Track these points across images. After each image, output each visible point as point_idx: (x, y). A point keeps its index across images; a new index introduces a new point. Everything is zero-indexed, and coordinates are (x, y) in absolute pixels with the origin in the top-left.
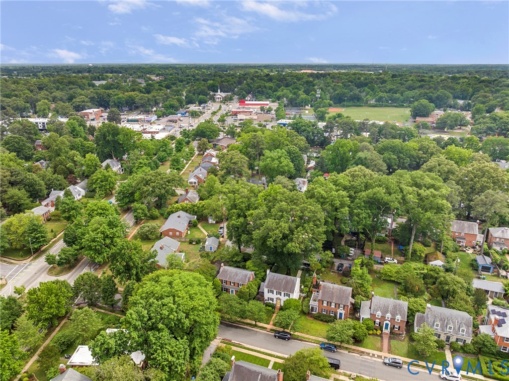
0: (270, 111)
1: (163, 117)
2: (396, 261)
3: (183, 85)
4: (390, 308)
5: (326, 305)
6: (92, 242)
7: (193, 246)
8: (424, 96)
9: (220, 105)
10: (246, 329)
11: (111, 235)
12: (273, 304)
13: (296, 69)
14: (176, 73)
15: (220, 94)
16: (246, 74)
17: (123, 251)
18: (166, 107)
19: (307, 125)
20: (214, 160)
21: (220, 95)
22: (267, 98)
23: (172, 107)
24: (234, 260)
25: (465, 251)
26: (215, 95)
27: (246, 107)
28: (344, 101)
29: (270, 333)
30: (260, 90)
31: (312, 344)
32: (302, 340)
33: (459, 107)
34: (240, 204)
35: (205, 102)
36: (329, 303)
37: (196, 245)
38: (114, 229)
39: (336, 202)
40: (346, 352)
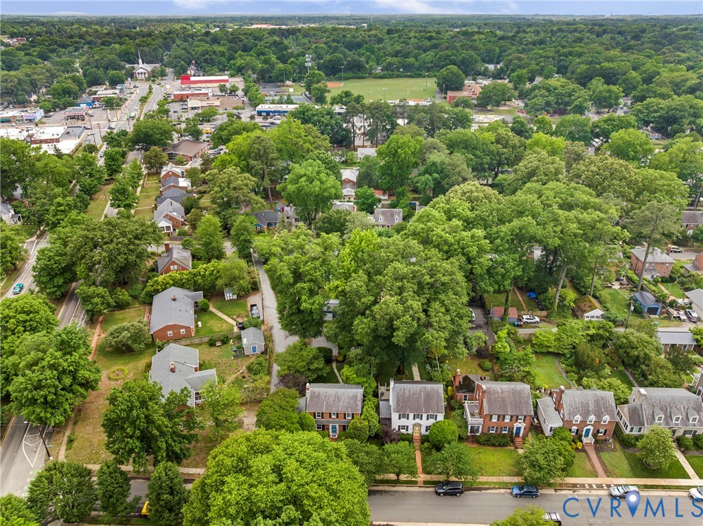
0: (235, 91)
1: (55, 111)
2: (537, 319)
3: (69, 52)
4: (591, 407)
5: (496, 421)
6: (36, 389)
7: (218, 349)
8: (446, 60)
9: (150, 86)
10: (385, 492)
11: (71, 368)
12: (407, 434)
13: (244, 23)
14: (46, 32)
15: (142, 66)
16: (170, 33)
17: (134, 413)
18: (56, 94)
19: (321, 113)
20: (183, 183)
21: (142, 68)
22: (222, 70)
23: (67, 92)
24: (312, 367)
25: (611, 287)
26: (134, 68)
27: (192, 86)
28: (340, 70)
29: (427, 490)
30: (207, 59)
31: (498, 491)
32: (480, 489)
33: (491, 74)
34: (311, 272)
35: (122, 82)
36: (501, 417)
37: (223, 347)
38: (75, 354)
39: (470, 249)
40: (551, 491)
